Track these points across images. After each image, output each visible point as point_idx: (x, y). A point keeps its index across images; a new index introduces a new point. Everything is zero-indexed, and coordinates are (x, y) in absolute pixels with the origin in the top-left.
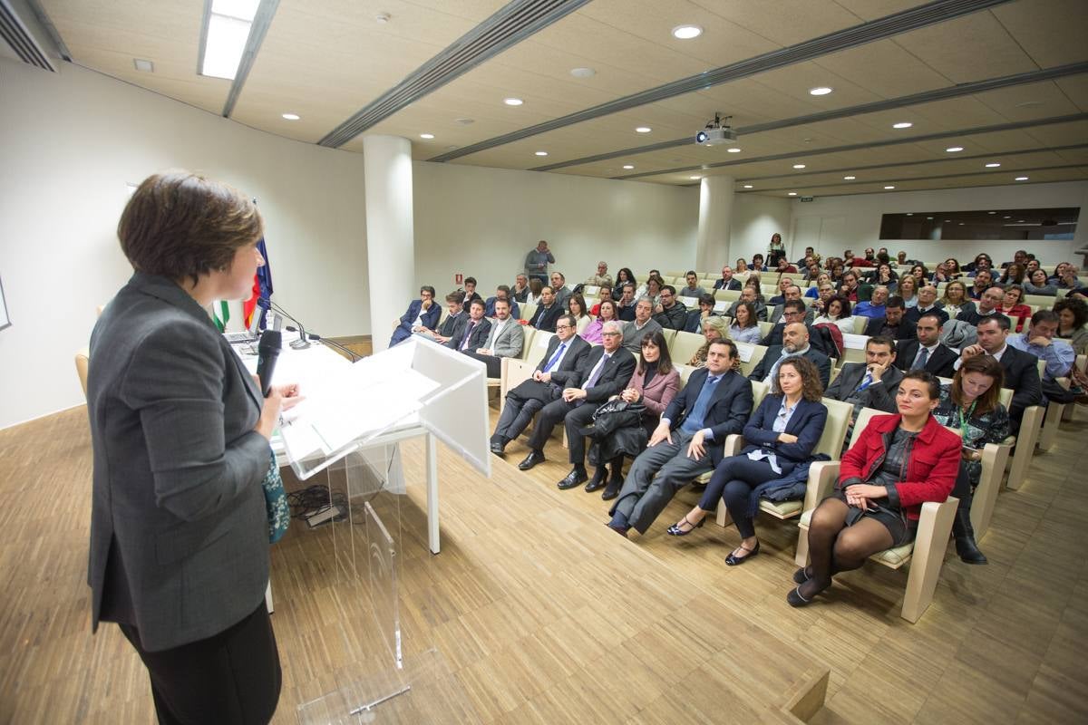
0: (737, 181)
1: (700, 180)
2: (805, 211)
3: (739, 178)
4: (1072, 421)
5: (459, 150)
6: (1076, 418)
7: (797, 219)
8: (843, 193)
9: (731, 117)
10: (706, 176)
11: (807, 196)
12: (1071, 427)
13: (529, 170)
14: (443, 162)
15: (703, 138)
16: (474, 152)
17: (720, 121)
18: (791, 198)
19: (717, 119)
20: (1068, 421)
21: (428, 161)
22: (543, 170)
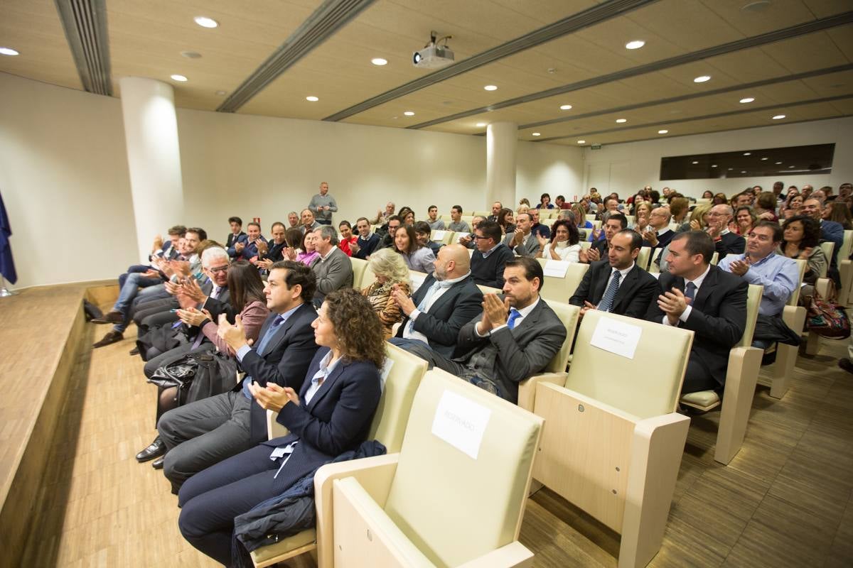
0: (520, 128)
1: (486, 128)
2: (597, 158)
3: (521, 124)
4: (817, 357)
5: (231, 96)
6: (821, 352)
7: (589, 166)
8: (626, 140)
9: (450, 37)
10: (490, 123)
11: (596, 144)
12: (814, 364)
13: (323, 120)
14: (233, 112)
15: (418, 58)
16: (249, 98)
17: (436, 41)
18: (583, 147)
19: (433, 39)
20: (811, 357)
21: (217, 110)
22: (335, 121)
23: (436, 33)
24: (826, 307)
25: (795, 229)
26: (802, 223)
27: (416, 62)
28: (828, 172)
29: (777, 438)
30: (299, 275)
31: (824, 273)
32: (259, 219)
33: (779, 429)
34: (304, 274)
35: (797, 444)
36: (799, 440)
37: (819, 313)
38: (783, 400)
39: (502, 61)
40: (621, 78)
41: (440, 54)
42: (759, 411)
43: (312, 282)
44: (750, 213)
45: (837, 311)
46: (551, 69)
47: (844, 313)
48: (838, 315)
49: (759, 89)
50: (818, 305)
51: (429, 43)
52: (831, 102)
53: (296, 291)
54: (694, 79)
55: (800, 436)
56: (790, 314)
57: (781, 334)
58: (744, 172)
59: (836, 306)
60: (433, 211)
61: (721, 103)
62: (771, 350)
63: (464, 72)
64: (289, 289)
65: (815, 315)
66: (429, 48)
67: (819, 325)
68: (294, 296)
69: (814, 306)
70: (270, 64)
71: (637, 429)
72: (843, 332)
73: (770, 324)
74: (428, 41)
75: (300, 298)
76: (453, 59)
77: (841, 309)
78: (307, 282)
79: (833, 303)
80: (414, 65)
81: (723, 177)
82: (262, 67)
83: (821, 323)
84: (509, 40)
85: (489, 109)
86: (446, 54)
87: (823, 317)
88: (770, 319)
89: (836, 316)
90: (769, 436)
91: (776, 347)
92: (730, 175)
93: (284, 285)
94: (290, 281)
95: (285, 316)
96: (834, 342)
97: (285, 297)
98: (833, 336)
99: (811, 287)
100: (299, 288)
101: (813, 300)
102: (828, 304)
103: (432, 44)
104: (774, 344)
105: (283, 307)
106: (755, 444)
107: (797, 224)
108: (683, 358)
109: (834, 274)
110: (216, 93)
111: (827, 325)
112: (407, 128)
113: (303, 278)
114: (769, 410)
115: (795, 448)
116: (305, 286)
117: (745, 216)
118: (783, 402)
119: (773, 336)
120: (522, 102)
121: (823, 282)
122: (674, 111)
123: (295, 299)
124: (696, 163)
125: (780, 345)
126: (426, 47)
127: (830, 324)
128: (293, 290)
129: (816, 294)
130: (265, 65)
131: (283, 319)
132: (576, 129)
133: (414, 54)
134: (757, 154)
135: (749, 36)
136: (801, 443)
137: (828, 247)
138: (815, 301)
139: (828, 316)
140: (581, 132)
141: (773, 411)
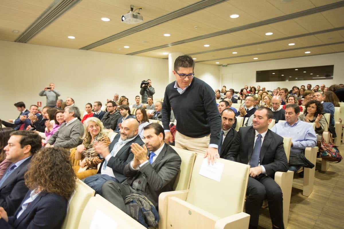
1: (168, 55)
2: (224, 70)
4: (327, 172)
5: (23, 34)
6: (329, 170)
7: (222, 75)
8: (239, 62)
9: (141, 9)
10: (170, 53)
11: (225, 64)
12: (325, 176)
13: (80, 49)
14: (25, 43)
15: (123, 18)
16: (34, 36)
17: (134, 10)
18: (219, 65)
19: (132, 9)
20: (324, 172)
21: (15, 41)
22: (87, 50)
23: (133, 6)
24: (328, 146)
25: (313, 107)
26: (316, 104)
27: (123, 20)
28: (332, 78)
29: (305, 220)
30: (29, 140)
31: (326, 129)
32: (41, 103)
33: (306, 215)
34: (34, 139)
35: (316, 223)
36: (316, 221)
37: (325, 149)
38: (310, 197)
39: (170, 22)
40: (231, 32)
41: (135, 17)
42: (297, 204)
43: (38, 143)
44: (294, 99)
45: (333, 148)
46: (196, 27)
47: (337, 149)
48: (334, 150)
49: (296, 39)
50: (324, 146)
51: (129, 11)
52: (330, 46)
53: (27, 148)
54: (265, 33)
55: (317, 218)
56: (308, 151)
57: (303, 162)
58: (296, 78)
59: (333, 145)
60: (137, 99)
61: (280, 45)
62: (300, 171)
63: (152, 27)
64: (22, 147)
65: (323, 151)
66: (129, 13)
67: (326, 156)
68: (25, 152)
69: (322, 146)
70: (43, 17)
71: (216, 225)
72: (338, 159)
73: (298, 157)
74: (129, 10)
75: (30, 153)
76: (142, 20)
77: (335, 147)
78: (35, 143)
79: (331, 144)
80: (122, 22)
81: (287, 81)
82: (39, 19)
83: (326, 155)
84: (173, 11)
85: (170, 45)
86: (138, 17)
87: (326, 152)
88: (298, 154)
89: (333, 151)
90: (301, 219)
91: (303, 169)
92: (290, 80)
93: (19, 145)
94: (23, 143)
95: (18, 164)
96: (334, 164)
97: (19, 153)
98: (333, 161)
99: (320, 136)
100: (29, 147)
101: (321, 143)
102: (329, 145)
103: (130, 12)
104: (302, 168)
105: (17, 158)
106: (294, 224)
107: (314, 105)
108: (244, 180)
109: (332, 130)
110: (13, 32)
111: (329, 156)
112: (127, 54)
113: (32, 141)
114: (302, 204)
115: (314, 226)
116: (33, 146)
117: (292, 100)
118: (310, 199)
119: (300, 163)
120: (184, 43)
121: (326, 133)
122: (259, 49)
123: (25, 154)
124: (274, 74)
125: (305, 168)
126: (128, 13)
127: (330, 155)
128: (25, 148)
129: (323, 140)
130: (40, 17)
131: (15, 166)
132: (213, 56)
133: (122, 16)
134: (301, 70)
135: (287, 14)
136: (317, 223)
137: (327, 116)
138: (323, 143)
139: (329, 151)
140: (216, 58)
141: (304, 204)
